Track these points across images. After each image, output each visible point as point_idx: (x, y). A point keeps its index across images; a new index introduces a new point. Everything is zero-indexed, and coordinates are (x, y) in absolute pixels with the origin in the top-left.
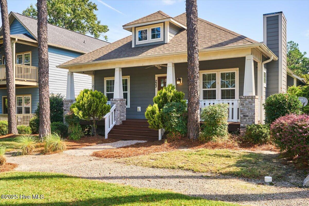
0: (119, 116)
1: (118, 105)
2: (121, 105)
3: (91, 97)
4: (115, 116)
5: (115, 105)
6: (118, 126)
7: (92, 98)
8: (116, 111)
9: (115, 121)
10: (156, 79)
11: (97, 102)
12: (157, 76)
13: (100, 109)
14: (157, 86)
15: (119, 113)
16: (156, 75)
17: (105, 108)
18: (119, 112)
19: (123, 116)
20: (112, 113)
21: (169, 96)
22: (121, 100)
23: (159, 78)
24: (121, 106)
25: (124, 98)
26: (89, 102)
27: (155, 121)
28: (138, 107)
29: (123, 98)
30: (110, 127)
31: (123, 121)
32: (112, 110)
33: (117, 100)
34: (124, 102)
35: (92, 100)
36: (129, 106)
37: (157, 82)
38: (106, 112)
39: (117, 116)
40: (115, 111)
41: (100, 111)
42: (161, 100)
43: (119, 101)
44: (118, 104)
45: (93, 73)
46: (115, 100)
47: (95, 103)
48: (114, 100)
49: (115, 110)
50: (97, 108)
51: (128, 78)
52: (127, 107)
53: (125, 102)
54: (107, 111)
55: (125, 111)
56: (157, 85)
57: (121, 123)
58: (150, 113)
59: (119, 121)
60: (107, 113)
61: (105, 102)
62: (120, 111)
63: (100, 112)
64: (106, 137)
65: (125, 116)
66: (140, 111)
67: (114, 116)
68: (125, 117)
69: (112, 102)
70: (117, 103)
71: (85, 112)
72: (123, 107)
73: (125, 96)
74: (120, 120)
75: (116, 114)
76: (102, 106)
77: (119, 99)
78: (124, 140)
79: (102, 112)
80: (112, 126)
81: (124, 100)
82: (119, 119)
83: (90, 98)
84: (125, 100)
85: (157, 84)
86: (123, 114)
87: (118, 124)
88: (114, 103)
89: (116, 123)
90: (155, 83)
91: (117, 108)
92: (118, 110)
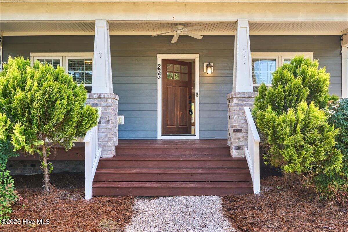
1: (110, 110)
2: (114, 110)
4: (101, 135)
6: (110, 160)
8: (103, 124)
10: (159, 62)
12: (160, 57)
13: (76, 118)
14: (161, 76)
15: (111, 129)
16: (158, 55)
18: (110, 126)
19: (116, 135)
22: (114, 98)
23: (163, 60)
24: (114, 112)
26: (47, 96)
31: (116, 148)
33: (106, 96)
37: (161, 68)
39: (106, 136)
40: (100, 123)
44: (109, 106)
48: (94, 96)
57: (115, 152)
59: (110, 148)
62: (113, 123)
66: (123, 124)
71: (30, 126)
74: (113, 144)
86: (115, 130)
87: (107, 155)
88: (97, 103)
89: (103, 152)
90: (158, 69)
91: (104, 116)
92: (108, 121)
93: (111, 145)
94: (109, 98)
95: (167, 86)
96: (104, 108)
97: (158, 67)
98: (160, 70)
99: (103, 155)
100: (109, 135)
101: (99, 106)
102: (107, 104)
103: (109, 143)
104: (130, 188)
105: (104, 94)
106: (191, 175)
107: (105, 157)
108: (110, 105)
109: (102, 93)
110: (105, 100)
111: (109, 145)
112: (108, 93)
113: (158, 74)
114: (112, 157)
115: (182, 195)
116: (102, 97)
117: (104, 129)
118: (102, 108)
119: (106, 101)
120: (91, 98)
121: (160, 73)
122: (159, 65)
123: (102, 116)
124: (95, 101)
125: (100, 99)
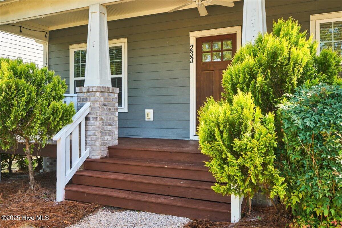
0: (98, 134)
1: (98, 104)
2: (105, 105)
3: (10, 78)
4: (89, 133)
5: (87, 104)
6: (95, 161)
7: (14, 81)
8: (91, 121)
9: (88, 149)
10: (192, 42)
11: (30, 94)
12: (193, 36)
13: (40, 115)
14: (195, 60)
15: (98, 127)
16: (191, 34)
17: (55, 112)
18: (98, 123)
19: (111, 133)
20: (80, 124)
21: (295, 63)
22: (104, 91)
23: (198, 39)
24: (106, 107)
25: (113, 86)
27: (247, 169)
28: (146, 111)
29: (110, 85)
30: (74, 165)
31: (109, 148)
32: (79, 117)
33: (94, 90)
34: (112, 95)
35: (13, 88)
36: (124, 108)
37: (194, 49)
38: (58, 122)
39: (94, 134)
40: (89, 120)
41: (39, 122)
42: (260, 79)
43: (98, 94)
44: (97, 101)
45: (46, 36)
46: (88, 91)
47: (24, 96)
48: (85, 90)
49: (87, 119)
50: (30, 114)
51: (123, 43)
52: (120, 110)
53: (116, 96)
54: (61, 119)
55: (116, 119)
56: (194, 56)
57: (106, 153)
58: (221, 132)
59: (98, 148)
60: (63, 125)
61: (56, 94)
62: (102, 119)
63: (41, 124)
64: (60, 196)
65: (117, 133)
66: (152, 119)
67: (86, 135)
68: (117, 137)
69: (79, 95)
70: (92, 98)
72: (110, 109)
73: (117, 83)
74: (103, 144)
75: (90, 128)
76: (48, 106)
77: (98, 87)
78: (111, 207)
79: (45, 123)
80: (78, 163)
81: (113, 90)
82: (98, 143)
83: (7, 80)
84: (117, 90)
85: (195, 54)
86: (110, 127)
87: (95, 155)
88: (86, 98)
89: (92, 152)
90: (190, 51)
91: (93, 112)
92: (96, 118)
93: (99, 145)
94: (97, 92)
95: (202, 71)
96: (93, 103)
97: (190, 48)
98: (193, 52)
99: (92, 156)
100: (97, 133)
101: (88, 101)
102: (95, 98)
103: (97, 142)
104: (97, 195)
105: (93, 87)
106: (169, 188)
107: (93, 157)
108: (98, 99)
109: (91, 87)
110: (94, 93)
111: (97, 145)
112: (96, 86)
113: (190, 57)
114: (100, 158)
115: (149, 211)
116: (91, 90)
117: (93, 127)
118: (91, 103)
119: (94, 96)
120: (81, 93)
121: (192, 56)
122: (192, 46)
123: (91, 112)
124: (85, 96)
125: (90, 93)
